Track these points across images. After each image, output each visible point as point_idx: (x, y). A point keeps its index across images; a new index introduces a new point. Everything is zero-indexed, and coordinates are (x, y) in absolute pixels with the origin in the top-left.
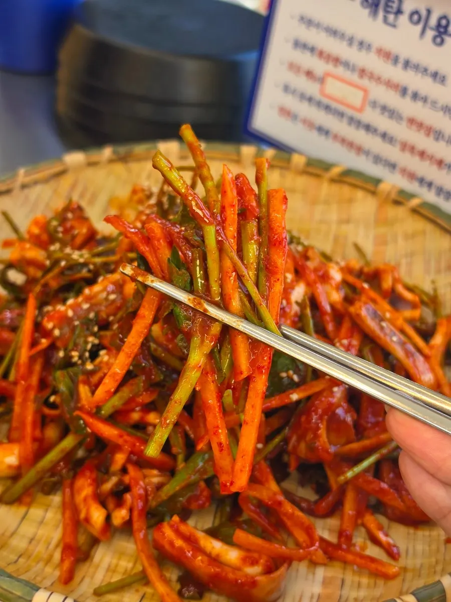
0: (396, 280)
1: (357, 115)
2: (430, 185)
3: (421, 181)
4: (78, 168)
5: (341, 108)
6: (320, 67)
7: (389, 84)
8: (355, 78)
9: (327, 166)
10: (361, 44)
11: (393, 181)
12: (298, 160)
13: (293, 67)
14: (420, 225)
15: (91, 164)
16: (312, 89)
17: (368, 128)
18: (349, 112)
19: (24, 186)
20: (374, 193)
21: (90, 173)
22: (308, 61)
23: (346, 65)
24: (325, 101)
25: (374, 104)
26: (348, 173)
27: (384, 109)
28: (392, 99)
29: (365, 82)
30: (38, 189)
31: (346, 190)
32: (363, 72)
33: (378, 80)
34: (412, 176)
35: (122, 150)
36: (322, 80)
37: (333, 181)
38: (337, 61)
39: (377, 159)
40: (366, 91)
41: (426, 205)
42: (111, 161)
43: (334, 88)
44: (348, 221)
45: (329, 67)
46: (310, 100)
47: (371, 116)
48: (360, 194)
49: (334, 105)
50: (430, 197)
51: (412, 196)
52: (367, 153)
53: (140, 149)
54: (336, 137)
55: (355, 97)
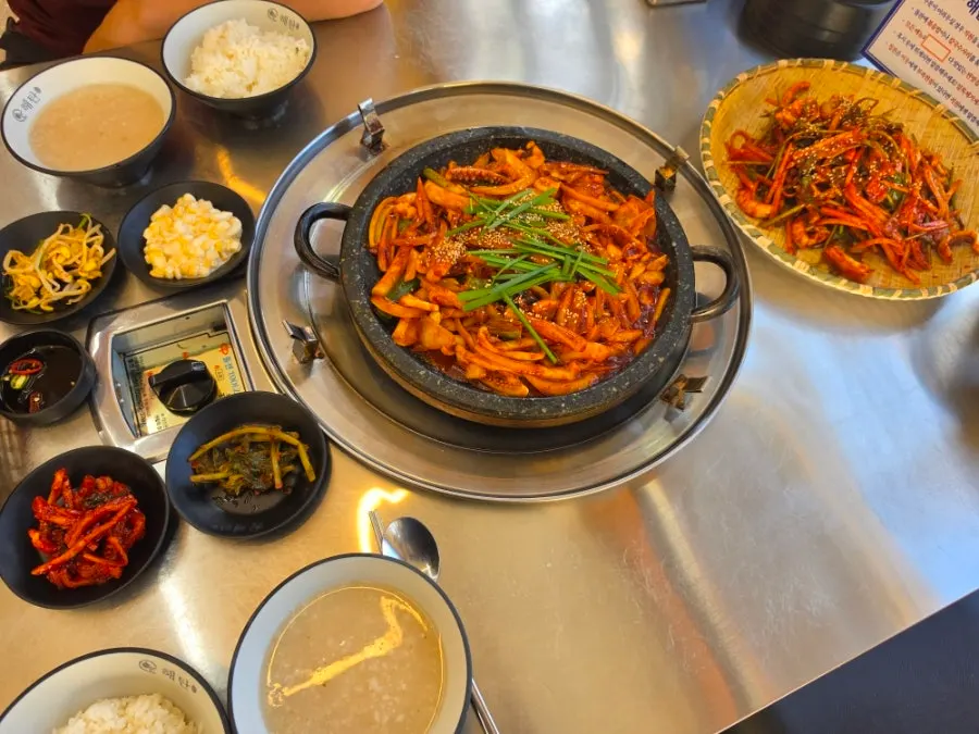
0: (939, 163)
1: (938, 62)
2: (966, 111)
3: (962, 108)
4: (784, 68)
5: (930, 56)
6: (926, 30)
7: (965, 52)
8: (946, 43)
9: (911, 88)
10: (958, 25)
11: (946, 104)
12: (896, 82)
13: (910, 26)
14: (952, 131)
15: (789, 67)
16: (917, 41)
17: (942, 71)
18: (934, 59)
19: (759, 76)
20: (932, 109)
21: (787, 71)
22: (920, 24)
23: (944, 34)
24: (922, 49)
25: (951, 60)
26: (923, 94)
27: (956, 64)
28: (964, 61)
29: (951, 47)
30: (763, 78)
31: (917, 103)
32: (952, 41)
33: (960, 48)
34: (957, 104)
35: (806, 60)
36: (925, 38)
37: (912, 97)
38: (939, 30)
39: (940, 89)
40: (950, 51)
41: (960, 121)
42: (799, 66)
43: (931, 44)
44: (912, 121)
45: (933, 32)
46: (912, 46)
47: (947, 66)
48: (925, 107)
49: (926, 52)
50: (964, 117)
51: (955, 115)
52: (936, 85)
53: (814, 61)
54: (920, 71)
55: (941, 53)
